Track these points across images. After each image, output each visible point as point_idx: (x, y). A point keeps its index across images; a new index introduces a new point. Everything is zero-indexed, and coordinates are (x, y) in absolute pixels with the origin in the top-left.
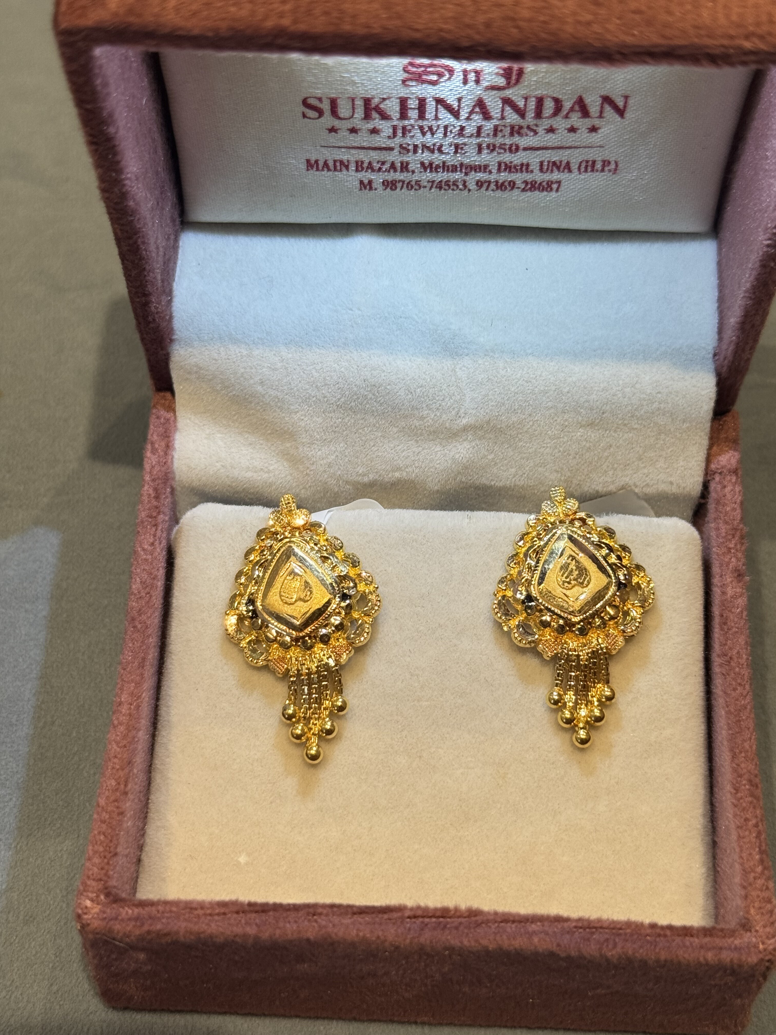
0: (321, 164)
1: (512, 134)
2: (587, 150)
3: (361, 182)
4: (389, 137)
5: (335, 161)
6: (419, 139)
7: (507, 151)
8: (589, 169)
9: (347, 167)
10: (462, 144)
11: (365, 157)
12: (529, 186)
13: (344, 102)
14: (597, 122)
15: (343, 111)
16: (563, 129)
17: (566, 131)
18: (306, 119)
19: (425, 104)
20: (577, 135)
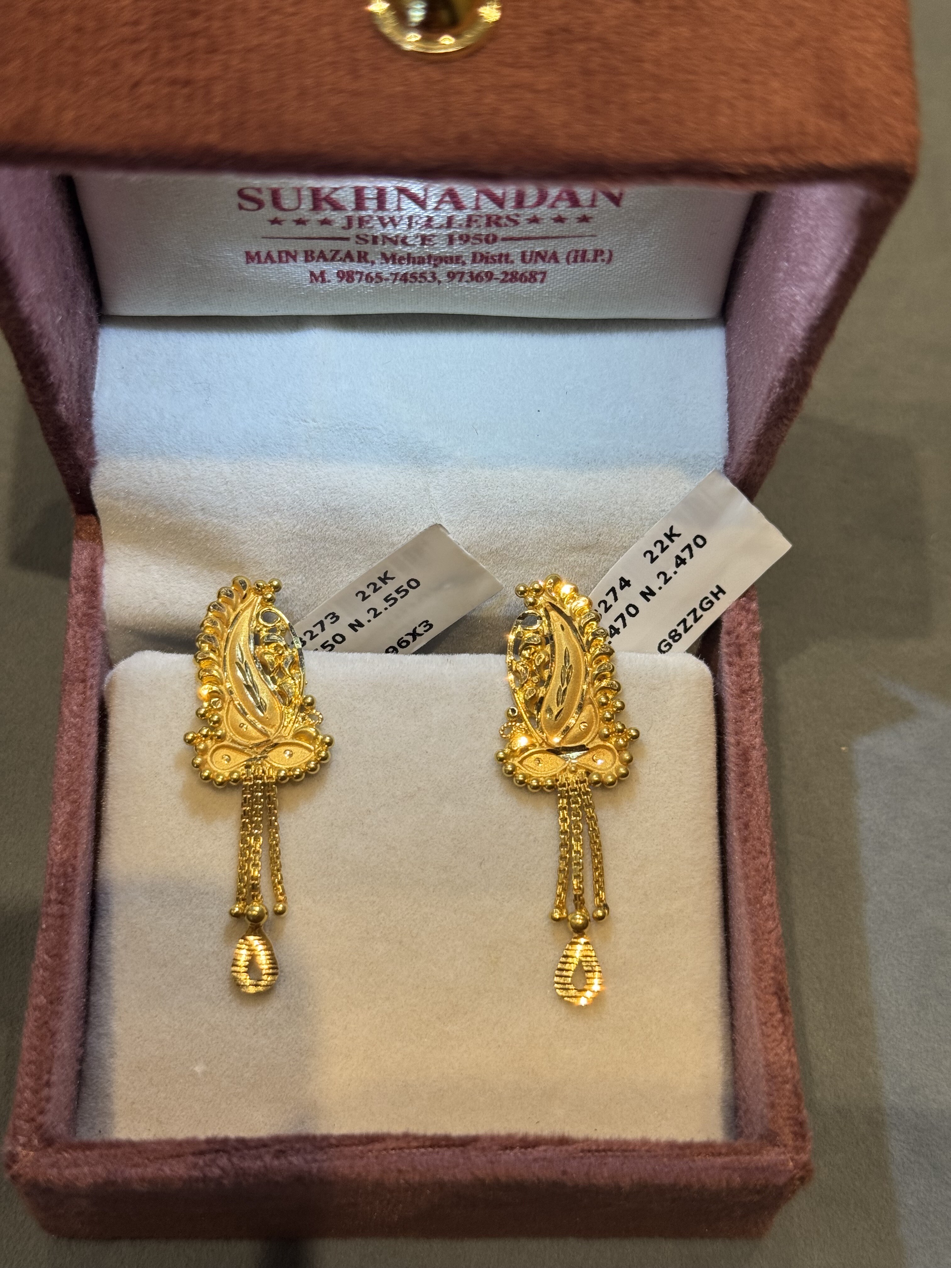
0: (263, 255)
2: (576, 239)
3: (312, 273)
4: (343, 228)
5: (280, 252)
6: (379, 230)
7: (484, 241)
8: (579, 259)
9: (294, 258)
10: (430, 235)
11: (316, 247)
12: (509, 277)
13: (288, 192)
14: (587, 212)
15: (288, 201)
16: (548, 219)
17: (552, 221)
18: (243, 212)
19: (385, 194)
20: (565, 225)
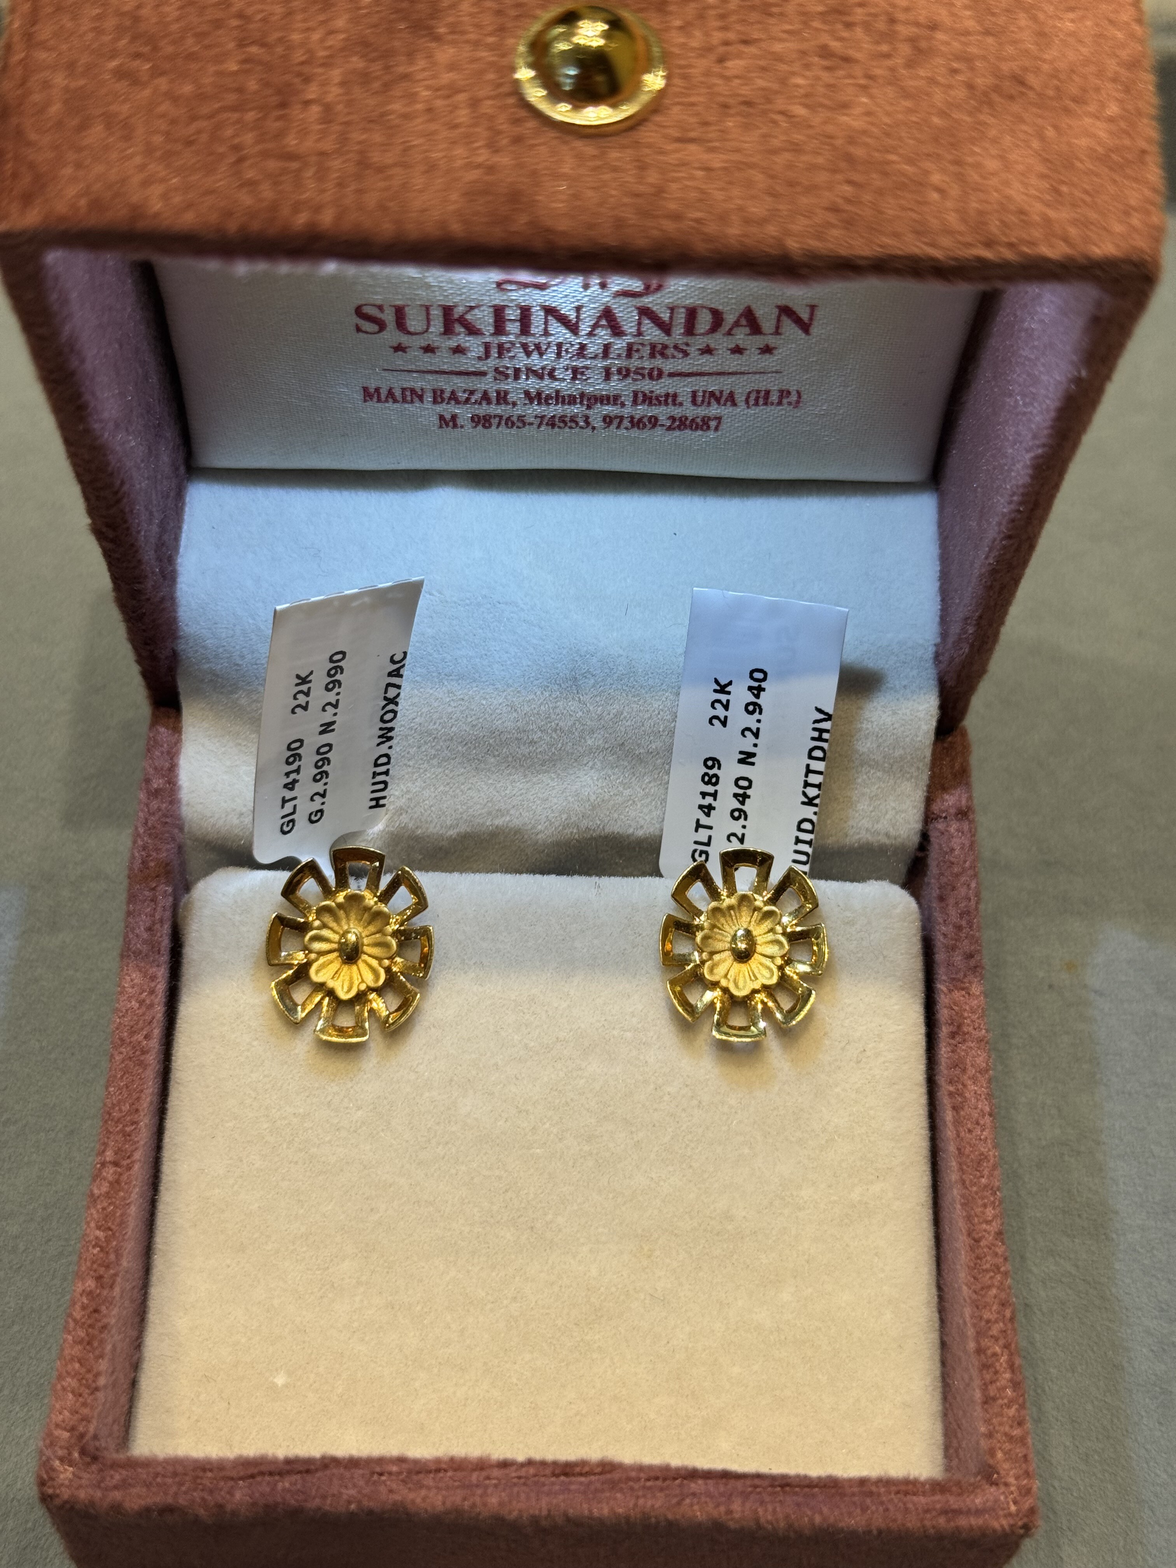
0: (384, 393)
1: (652, 355)
2: (757, 376)
3: (442, 418)
4: (480, 358)
5: (404, 390)
6: (522, 361)
7: (647, 376)
8: (761, 401)
9: (421, 398)
10: (583, 367)
11: (447, 385)
12: (677, 423)
13: (415, 311)
14: (771, 340)
15: (414, 322)
16: (725, 350)
17: (729, 352)
18: (361, 334)
19: (530, 315)
20: (744, 358)
